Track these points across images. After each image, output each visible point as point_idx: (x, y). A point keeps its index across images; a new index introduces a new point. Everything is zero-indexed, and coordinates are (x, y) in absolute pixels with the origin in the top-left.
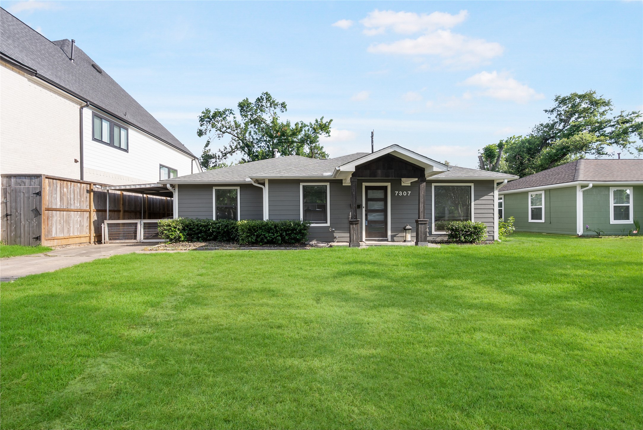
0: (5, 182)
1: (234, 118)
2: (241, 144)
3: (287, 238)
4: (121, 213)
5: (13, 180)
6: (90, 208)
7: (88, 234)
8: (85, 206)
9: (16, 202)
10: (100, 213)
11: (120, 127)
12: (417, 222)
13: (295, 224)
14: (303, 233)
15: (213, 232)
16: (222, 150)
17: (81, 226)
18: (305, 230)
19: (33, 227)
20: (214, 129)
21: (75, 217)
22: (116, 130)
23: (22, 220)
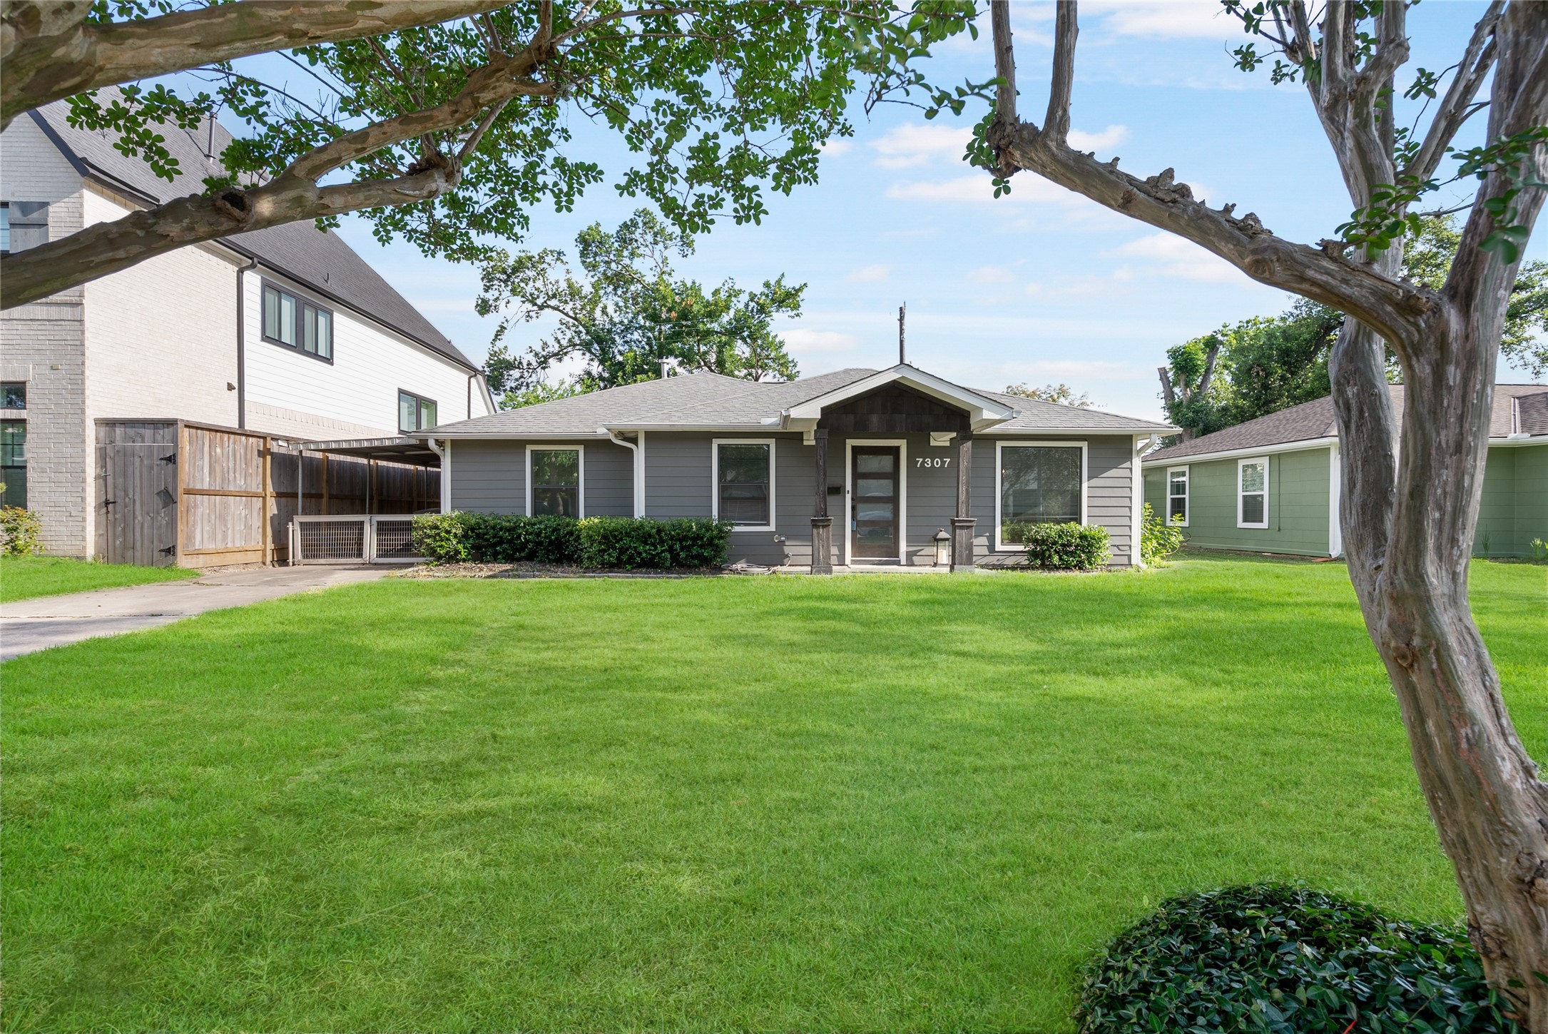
0: (102, 434)
1: (568, 272)
2: (584, 336)
3: (683, 555)
4: (324, 500)
5: (119, 431)
6: (264, 489)
7: (260, 547)
8: (255, 487)
9: (125, 476)
10: (283, 500)
11: (317, 309)
12: (953, 522)
13: (700, 526)
14: (717, 546)
15: (527, 541)
16: (539, 349)
17: (248, 527)
18: (722, 538)
19: (160, 527)
20: (519, 299)
21: (236, 506)
22: (309, 315)
23: (138, 513)
